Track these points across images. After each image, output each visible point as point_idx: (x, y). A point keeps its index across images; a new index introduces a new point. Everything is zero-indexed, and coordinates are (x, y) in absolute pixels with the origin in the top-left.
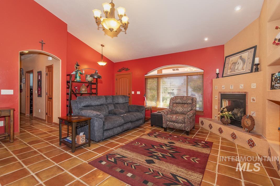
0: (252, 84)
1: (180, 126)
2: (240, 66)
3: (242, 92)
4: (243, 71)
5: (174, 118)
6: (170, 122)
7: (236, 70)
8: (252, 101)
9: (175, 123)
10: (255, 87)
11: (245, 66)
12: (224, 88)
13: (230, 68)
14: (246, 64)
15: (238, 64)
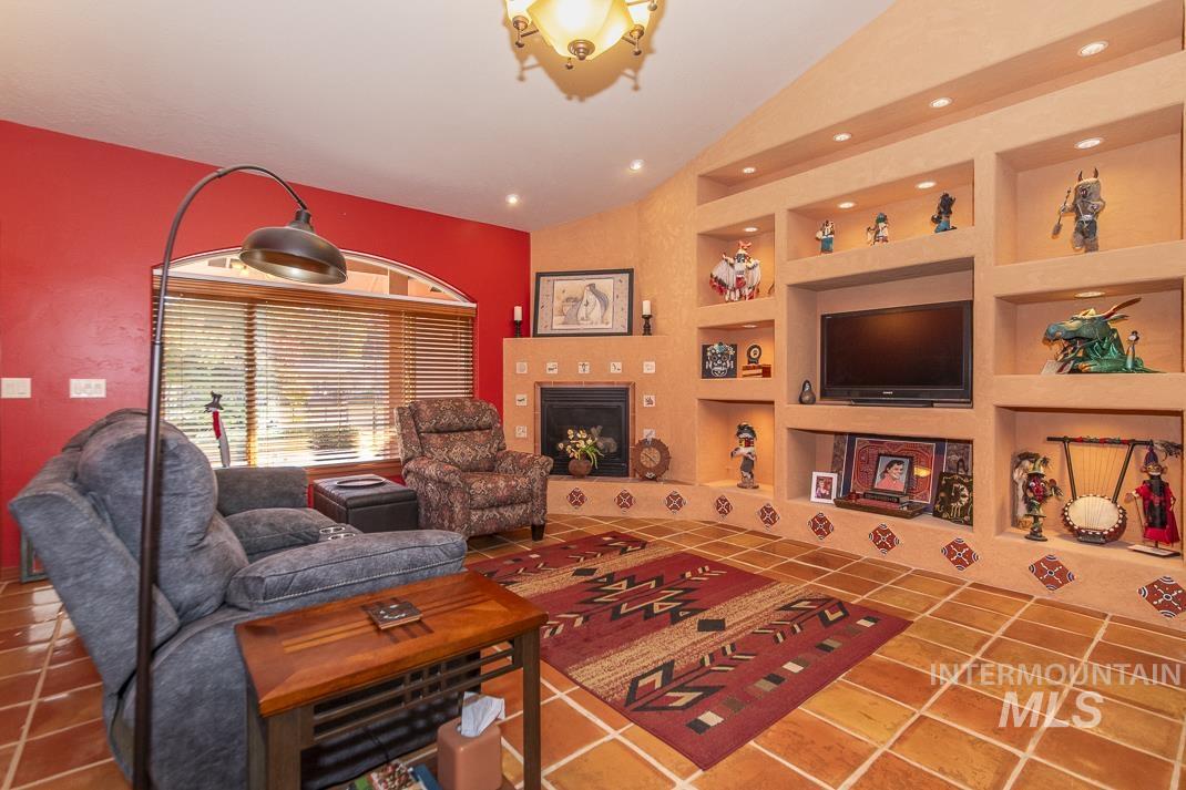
0: (645, 363)
1: (521, 512)
2: (596, 312)
3: (618, 383)
4: (604, 326)
5: (502, 486)
6: (483, 509)
7: (583, 319)
8: (645, 404)
9: (501, 510)
10: (653, 371)
11: (609, 314)
12: (555, 371)
13: (562, 313)
14: (610, 309)
15: (586, 305)
